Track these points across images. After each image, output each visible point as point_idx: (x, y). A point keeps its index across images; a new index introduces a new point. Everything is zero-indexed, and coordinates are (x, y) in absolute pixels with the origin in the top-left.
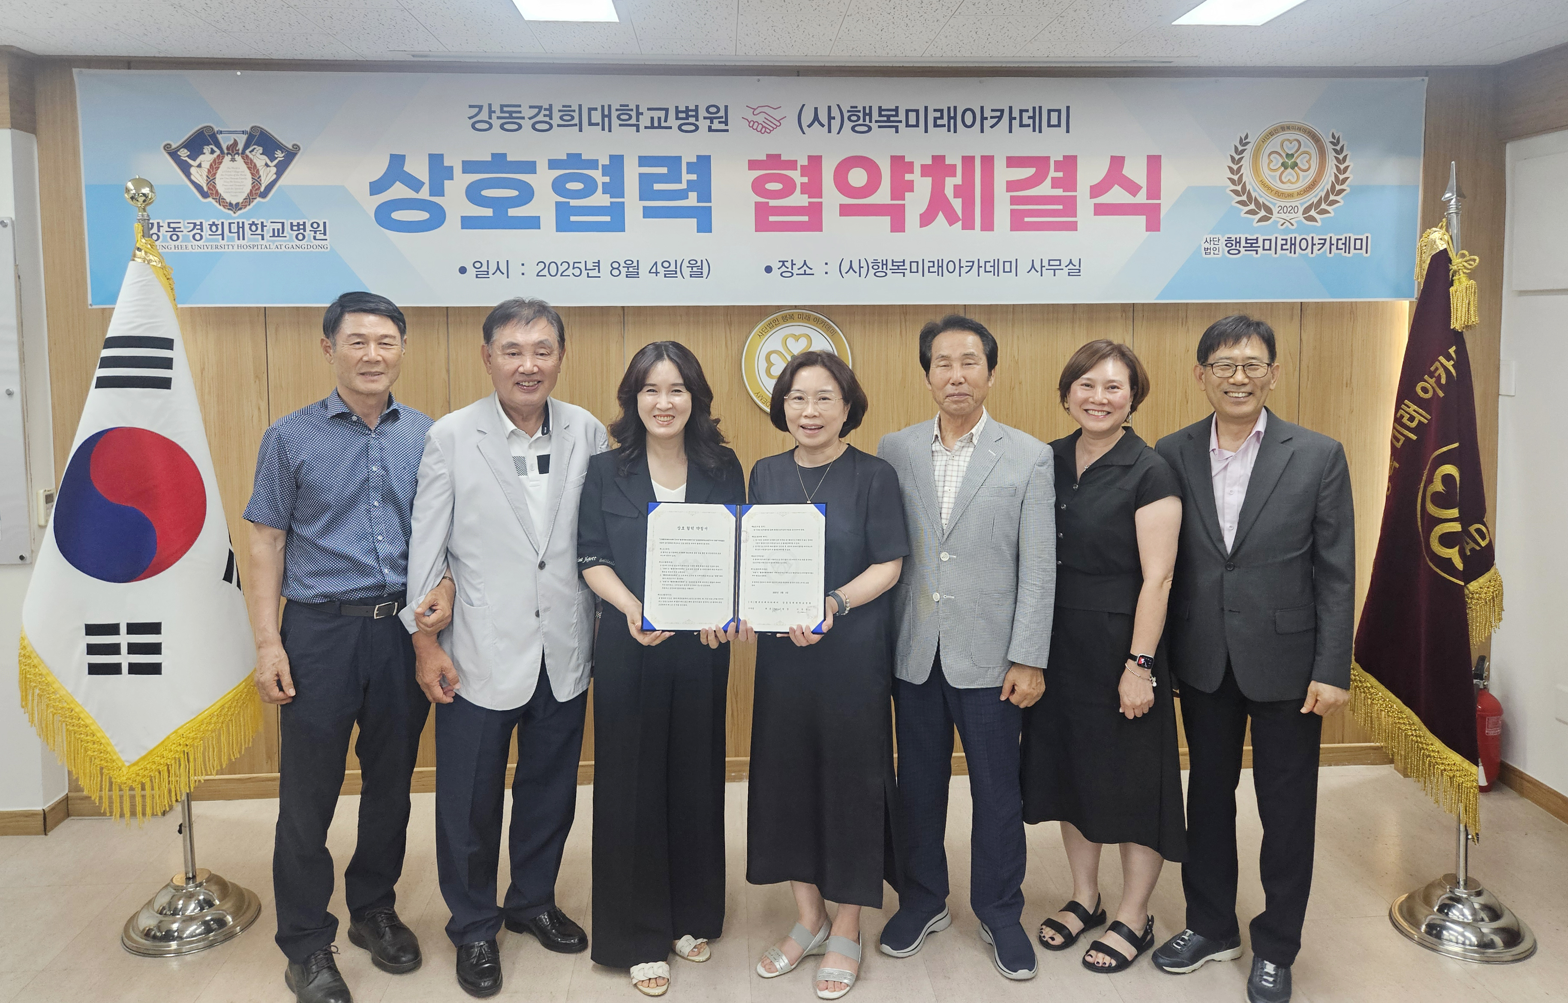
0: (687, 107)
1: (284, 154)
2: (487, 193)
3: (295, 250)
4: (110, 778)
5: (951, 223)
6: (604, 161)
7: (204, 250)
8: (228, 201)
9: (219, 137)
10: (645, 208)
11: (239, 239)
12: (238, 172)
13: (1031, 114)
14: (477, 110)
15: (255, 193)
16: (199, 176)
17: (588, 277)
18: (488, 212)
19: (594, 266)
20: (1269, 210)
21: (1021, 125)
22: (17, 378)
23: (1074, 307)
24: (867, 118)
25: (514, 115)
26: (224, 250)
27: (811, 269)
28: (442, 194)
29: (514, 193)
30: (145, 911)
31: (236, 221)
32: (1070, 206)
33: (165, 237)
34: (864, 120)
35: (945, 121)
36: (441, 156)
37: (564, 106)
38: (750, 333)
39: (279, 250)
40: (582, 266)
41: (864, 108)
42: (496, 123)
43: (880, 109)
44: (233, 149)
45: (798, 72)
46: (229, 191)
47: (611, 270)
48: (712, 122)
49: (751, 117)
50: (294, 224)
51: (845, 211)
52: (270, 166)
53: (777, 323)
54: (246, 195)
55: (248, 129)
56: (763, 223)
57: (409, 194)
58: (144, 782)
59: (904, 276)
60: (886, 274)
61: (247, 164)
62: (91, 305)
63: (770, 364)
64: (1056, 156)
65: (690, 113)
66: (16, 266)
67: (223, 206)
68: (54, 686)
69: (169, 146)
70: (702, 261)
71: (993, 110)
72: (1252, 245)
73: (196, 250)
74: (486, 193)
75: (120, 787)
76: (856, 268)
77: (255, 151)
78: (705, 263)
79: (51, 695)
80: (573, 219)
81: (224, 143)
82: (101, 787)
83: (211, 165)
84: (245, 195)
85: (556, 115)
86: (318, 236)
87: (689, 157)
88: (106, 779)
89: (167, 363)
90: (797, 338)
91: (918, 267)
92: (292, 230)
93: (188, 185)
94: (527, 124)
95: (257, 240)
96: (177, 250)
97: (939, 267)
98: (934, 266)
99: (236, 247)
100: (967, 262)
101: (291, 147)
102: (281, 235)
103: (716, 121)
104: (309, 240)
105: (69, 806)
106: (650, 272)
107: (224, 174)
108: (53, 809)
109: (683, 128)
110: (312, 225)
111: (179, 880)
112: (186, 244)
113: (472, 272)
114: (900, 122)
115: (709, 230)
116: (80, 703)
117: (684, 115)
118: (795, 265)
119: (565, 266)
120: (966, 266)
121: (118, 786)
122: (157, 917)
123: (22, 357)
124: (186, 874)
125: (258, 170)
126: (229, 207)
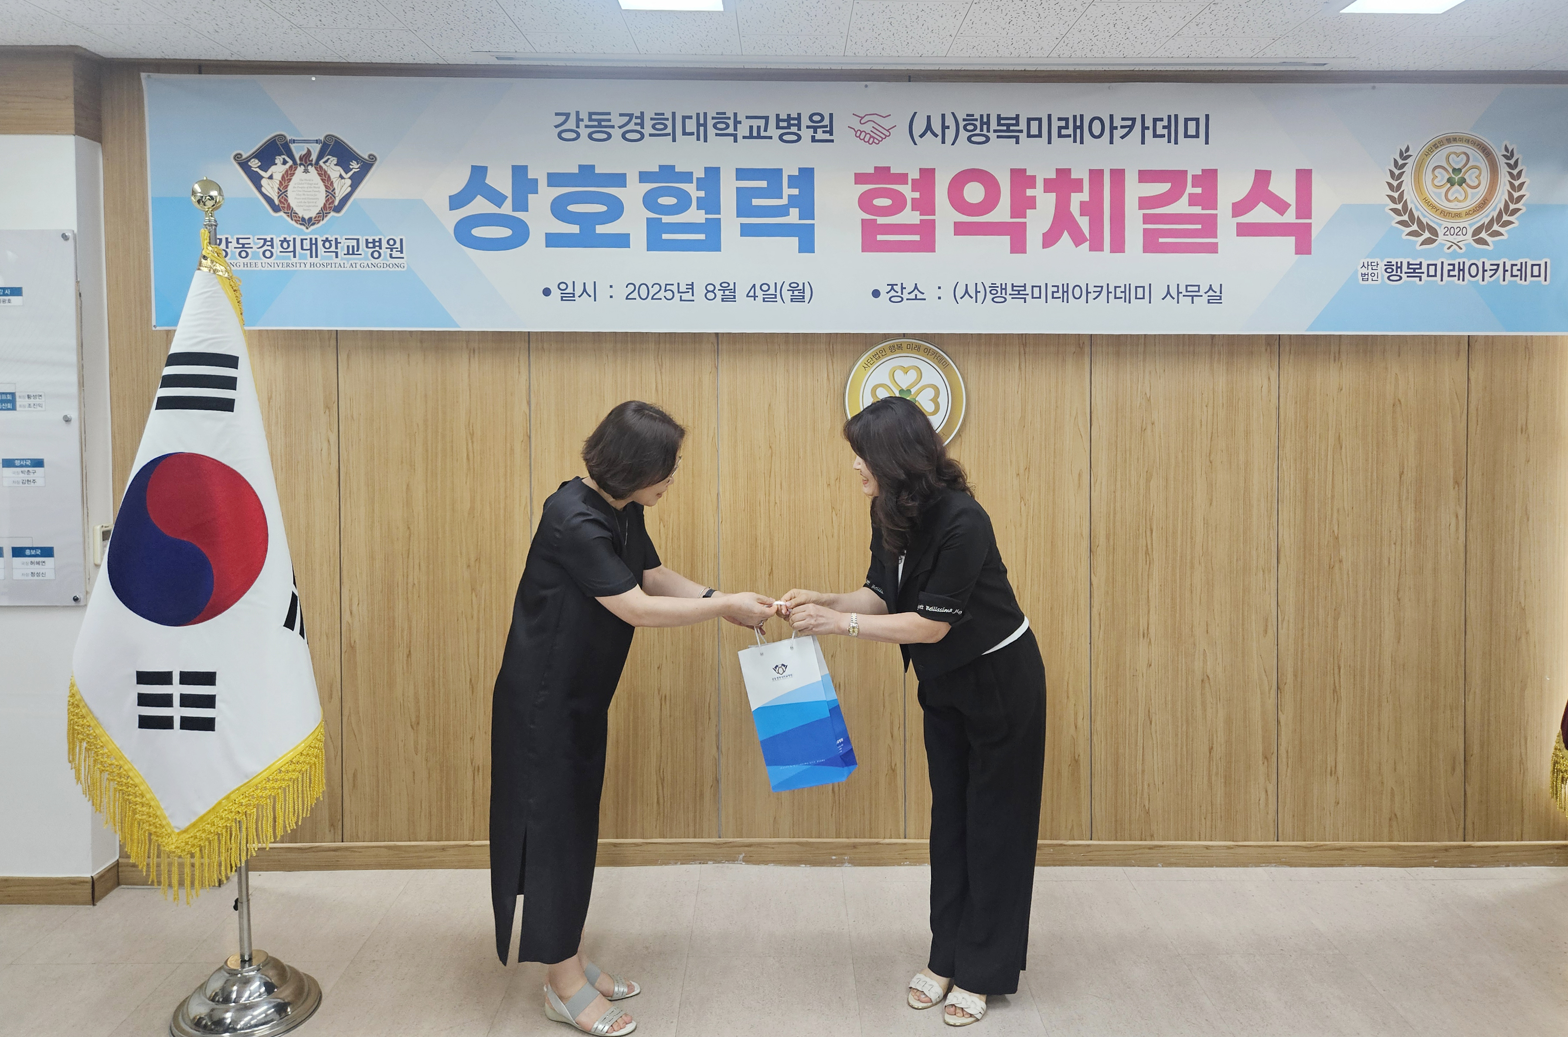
0: (789, 115)
1: (359, 165)
4: (159, 846)
5: (1077, 244)
6: (699, 173)
7: (274, 269)
8: (301, 216)
10: (743, 226)
11: (311, 257)
12: (311, 184)
13: (1165, 123)
14: (564, 118)
15: (329, 207)
16: (270, 188)
17: (681, 300)
18: (575, 229)
19: (687, 289)
20: (1434, 232)
21: (1155, 135)
22: (75, 404)
23: (1213, 339)
24: (985, 127)
25: (603, 123)
26: (296, 269)
27: (923, 293)
28: (525, 209)
29: (601, 208)
30: (196, 995)
31: (308, 237)
32: (1210, 226)
34: (982, 130)
35: (1070, 131)
36: (525, 168)
37: (656, 114)
38: (854, 365)
39: (354, 269)
40: (675, 289)
41: (982, 116)
42: (584, 132)
43: (999, 118)
44: (306, 159)
45: (910, 77)
46: (302, 204)
47: (706, 293)
48: (815, 132)
49: (858, 126)
50: (369, 241)
51: (961, 229)
52: (344, 178)
53: (884, 353)
54: (320, 209)
55: (322, 138)
56: (870, 244)
57: (490, 208)
58: (193, 852)
59: (1025, 302)
60: (1006, 300)
61: (320, 176)
62: (154, 326)
64: (1194, 170)
65: (792, 122)
66: (77, 282)
67: (295, 221)
68: (103, 739)
69: (239, 156)
70: (804, 283)
71: (1123, 119)
72: (1414, 271)
73: (266, 268)
74: (572, 208)
76: (973, 293)
77: (329, 161)
78: (807, 286)
79: (99, 750)
80: (665, 236)
81: (297, 153)
83: (283, 177)
84: (318, 209)
85: (648, 124)
86: (395, 254)
87: (790, 170)
88: (154, 846)
90: (906, 371)
91: (1040, 292)
92: (367, 247)
93: (258, 199)
94: (616, 133)
95: (330, 258)
96: (246, 268)
97: (1064, 292)
98: (1058, 292)
99: (308, 265)
100: (1095, 286)
101: (367, 157)
102: (356, 253)
103: (820, 131)
104: (385, 259)
105: (119, 873)
106: (747, 296)
107: (296, 186)
108: (102, 876)
109: (785, 138)
110: (388, 242)
111: (234, 963)
112: (256, 261)
113: (556, 293)
114: (1021, 131)
115: (811, 250)
116: (129, 760)
117: (785, 124)
118: (905, 288)
119: (657, 288)
120: (1094, 292)
121: (166, 855)
122: (209, 1004)
123: (81, 381)
124: (242, 956)
125: (332, 182)
126: (301, 222)
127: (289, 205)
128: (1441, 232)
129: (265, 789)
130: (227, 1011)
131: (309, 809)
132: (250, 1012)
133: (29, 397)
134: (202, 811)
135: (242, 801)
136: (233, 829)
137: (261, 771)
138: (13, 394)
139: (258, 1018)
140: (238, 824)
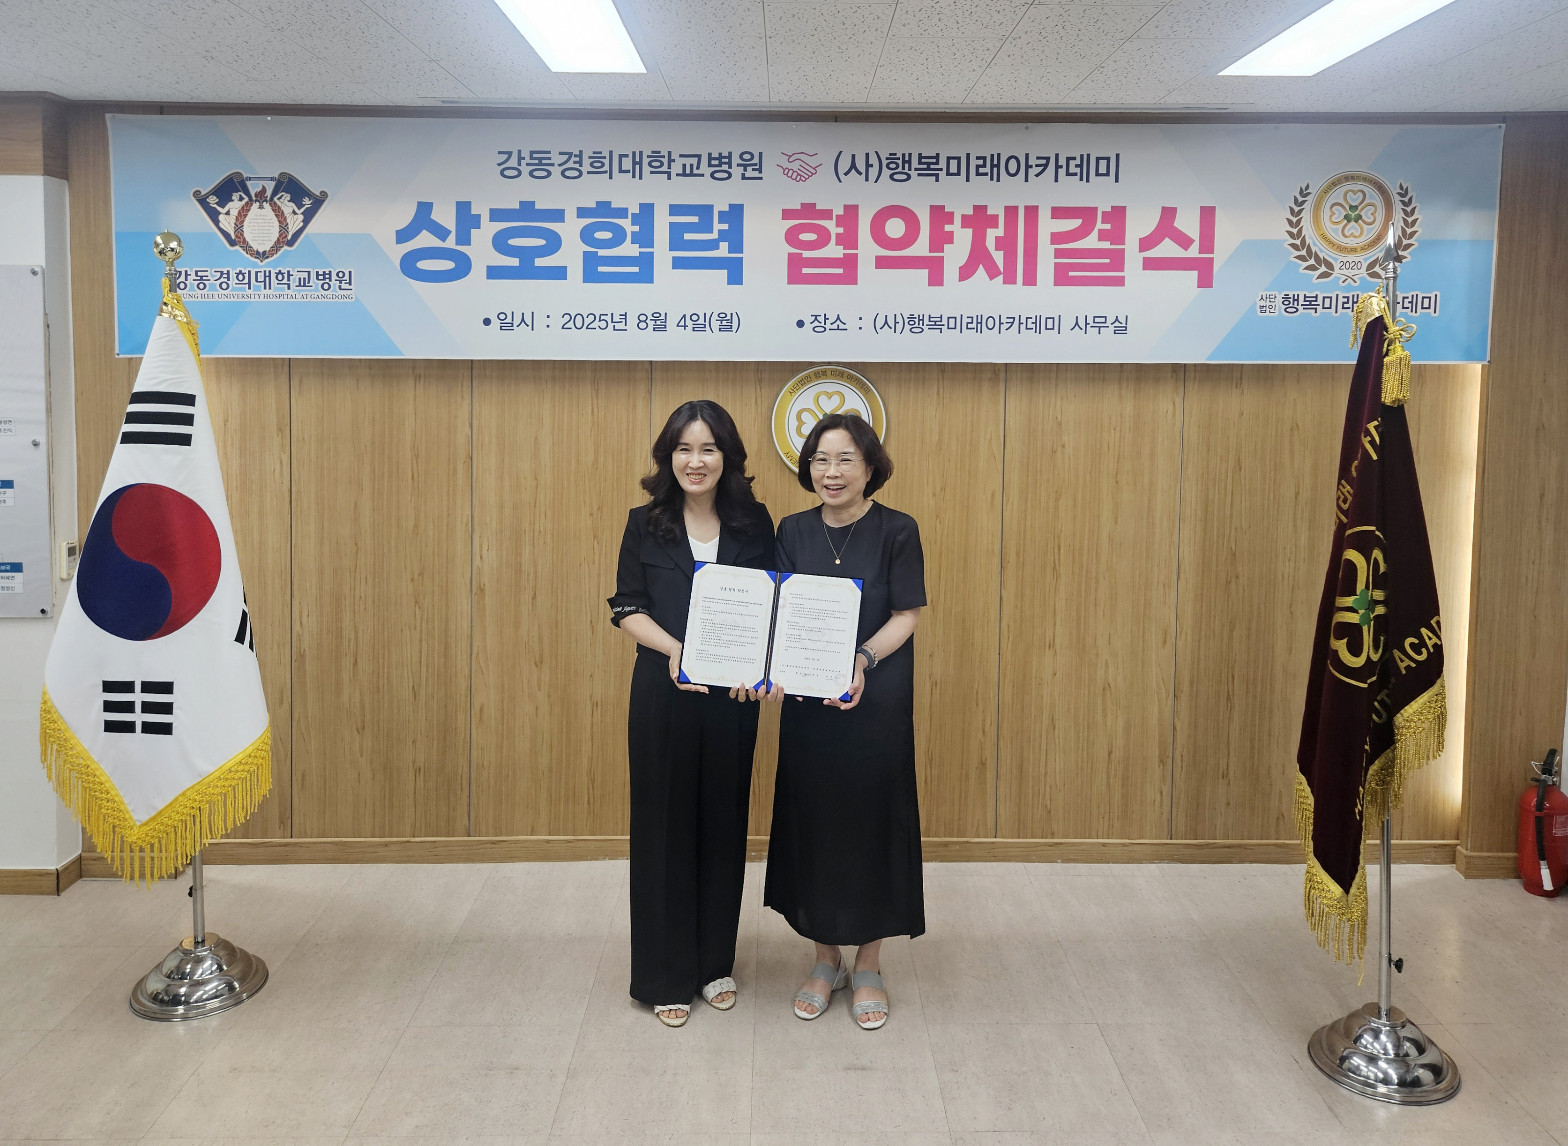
0: (720, 154)
1: (311, 201)
2: (514, 242)
3: (320, 300)
4: (122, 837)
5: (992, 277)
6: (634, 209)
7: (230, 300)
8: (255, 249)
9: (248, 183)
10: (675, 259)
11: (265, 288)
12: (266, 220)
13: (1078, 162)
14: (506, 156)
15: (282, 242)
16: (228, 223)
17: (615, 330)
18: (515, 262)
19: (620, 318)
20: (1330, 266)
21: (1068, 174)
22: (43, 429)
23: (1121, 368)
24: (907, 165)
25: (544, 162)
26: (251, 300)
27: (845, 324)
28: (468, 243)
29: (541, 242)
30: (153, 974)
31: (262, 270)
32: (1117, 260)
33: (192, 285)
34: (903, 169)
35: (987, 170)
36: (469, 204)
37: (594, 153)
38: (780, 390)
39: (305, 300)
40: (609, 319)
41: (904, 155)
42: (525, 170)
43: (920, 157)
44: (261, 196)
45: (836, 117)
46: (257, 238)
47: (639, 323)
48: (745, 170)
49: (786, 165)
50: (320, 273)
51: (882, 263)
52: (297, 214)
53: (808, 380)
54: (273, 243)
55: (277, 176)
56: (795, 275)
57: (435, 242)
58: (153, 842)
59: (941, 332)
60: (922, 330)
61: (274, 212)
62: (118, 354)
63: (801, 423)
64: (1104, 206)
65: (723, 160)
66: (46, 314)
67: (250, 254)
68: (72, 742)
69: (198, 193)
70: (732, 314)
71: (1038, 158)
72: (1310, 303)
73: (222, 300)
75: (131, 846)
76: (892, 324)
77: (283, 198)
78: (735, 316)
79: (68, 751)
80: (600, 269)
81: (253, 190)
82: (113, 847)
83: (239, 212)
84: (272, 244)
85: (586, 162)
86: (344, 286)
87: (719, 206)
88: (118, 837)
89: (188, 419)
90: (830, 396)
91: (955, 323)
92: (318, 279)
93: (216, 233)
94: (556, 171)
95: (283, 289)
96: (203, 299)
97: (978, 323)
98: (972, 323)
99: (262, 297)
100: (1007, 318)
101: (319, 195)
102: (307, 285)
103: (749, 169)
104: (334, 290)
105: (82, 866)
106: (677, 325)
107: (252, 221)
108: (66, 868)
109: (716, 175)
110: (337, 275)
111: (188, 944)
112: (213, 293)
113: (496, 324)
114: (941, 170)
115: (740, 282)
116: (96, 760)
117: (716, 162)
118: (828, 318)
119: (591, 318)
120: (1007, 323)
121: (129, 846)
122: (165, 981)
123: (49, 407)
124: (195, 938)
125: (286, 217)
126: (256, 256)
127: (244, 239)
128: (1337, 266)
129: (217, 787)
130: (181, 987)
131: (257, 804)
132: (202, 988)
134: (161, 807)
135: (196, 797)
136: (188, 823)
137: (214, 771)
139: (210, 993)
140: (192, 818)
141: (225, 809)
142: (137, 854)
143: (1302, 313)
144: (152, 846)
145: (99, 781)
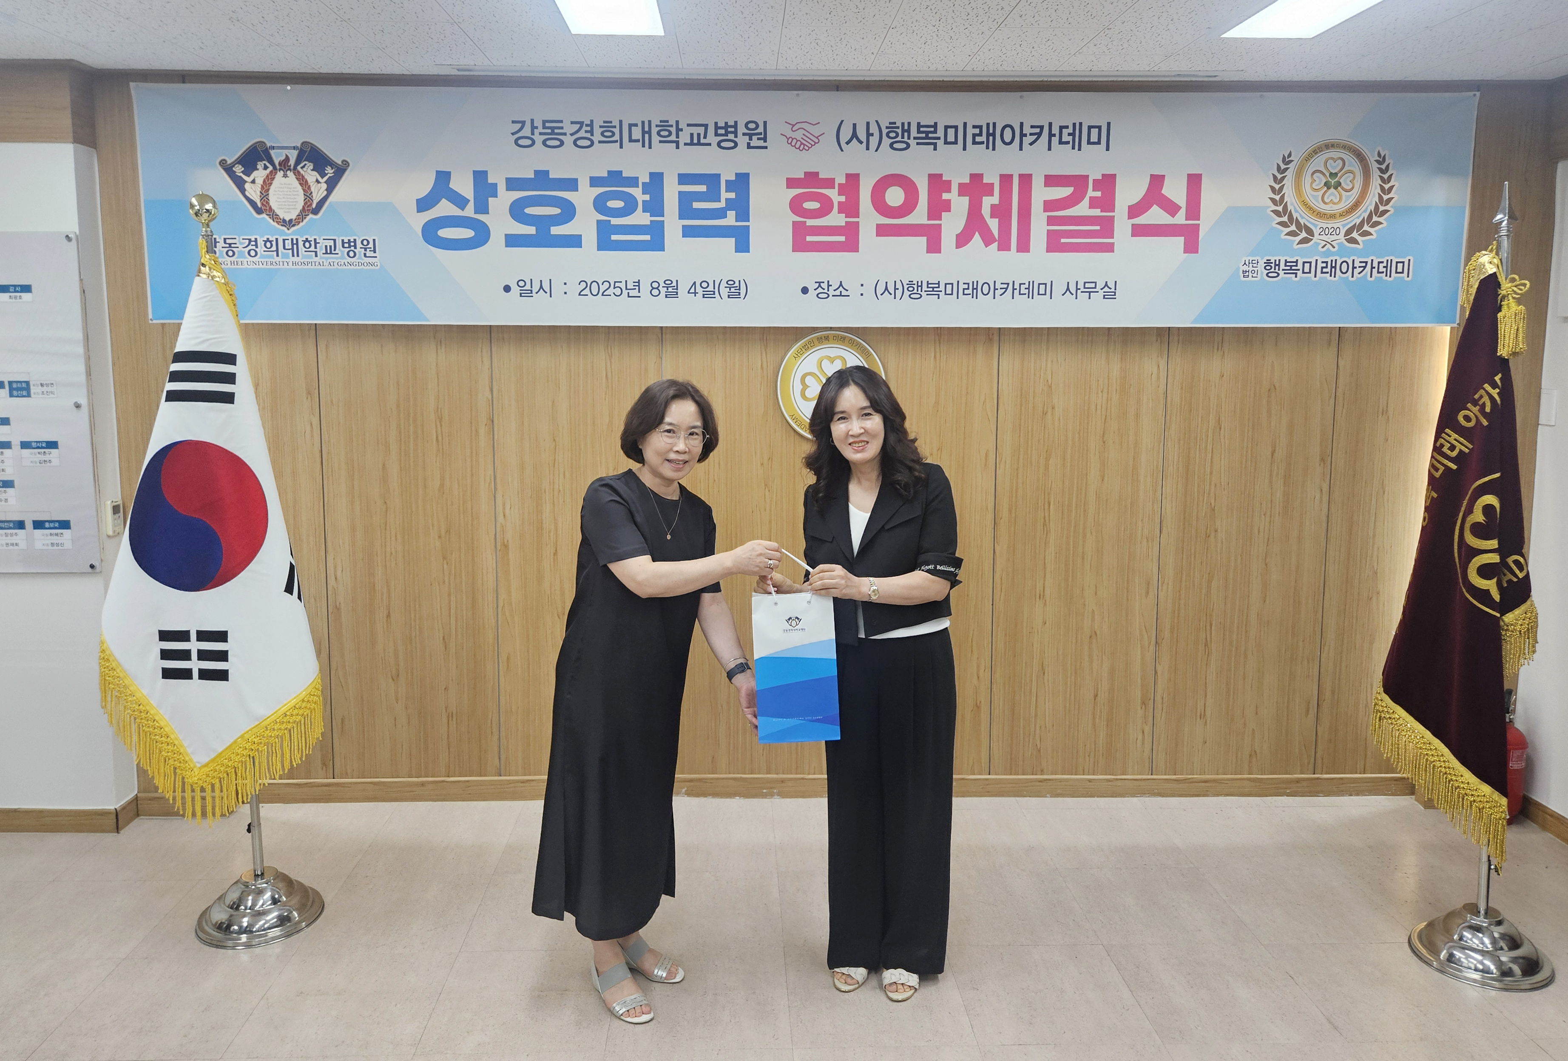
0: (726, 123)
1: (334, 170)
3: (346, 267)
4: (183, 778)
5: (987, 244)
6: (645, 178)
7: (259, 267)
8: (282, 218)
9: (272, 152)
10: (684, 227)
11: (293, 256)
12: (290, 188)
13: (1070, 130)
14: (520, 125)
15: (308, 210)
16: (253, 191)
17: (629, 296)
18: (531, 230)
19: (634, 286)
20: (1310, 232)
21: (1061, 142)
22: (84, 391)
23: (1109, 331)
24: (906, 134)
25: (556, 131)
26: (279, 267)
27: (847, 290)
28: (486, 212)
29: (556, 211)
30: (216, 905)
31: (290, 238)
32: (1107, 227)
33: (221, 252)
34: (903, 137)
35: (983, 138)
36: (485, 173)
37: (605, 122)
38: (785, 355)
39: (332, 267)
40: (623, 286)
41: (903, 124)
42: (539, 139)
43: (919, 126)
44: (284, 165)
45: (838, 87)
46: (283, 207)
47: (651, 290)
48: (751, 139)
49: (789, 134)
50: (345, 241)
51: (882, 231)
52: (321, 183)
53: (812, 345)
54: (299, 211)
56: (800, 245)
57: (456, 212)
58: (214, 783)
59: (939, 298)
60: (921, 296)
61: (298, 181)
62: (151, 319)
63: (805, 386)
64: (1095, 175)
65: (729, 129)
66: (81, 280)
67: (277, 222)
68: (131, 689)
69: (224, 162)
70: (740, 281)
71: (1032, 127)
72: (1291, 268)
73: (251, 267)
74: (529, 211)
75: (192, 786)
76: (892, 290)
77: (306, 167)
78: (742, 283)
79: (128, 698)
80: (614, 237)
81: (277, 159)
82: (174, 787)
83: (264, 181)
84: (297, 212)
85: (597, 131)
86: (369, 253)
87: (728, 175)
88: (179, 778)
89: (230, 378)
90: (832, 360)
91: (952, 289)
92: (343, 247)
93: (242, 202)
94: (568, 140)
95: (311, 257)
96: (233, 266)
97: (973, 289)
98: (968, 289)
99: (290, 264)
100: (1002, 284)
101: (340, 163)
102: (333, 252)
103: (755, 138)
104: (360, 258)
105: (139, 806)
107: (277, 190)
108: (124, 808)
109: (723, 144)
110: (362, 243)
111: (248, 878)
112: (242, 260)
113: (516, 290)
114: (939, 138)
115: (747, 250)
116: (155, 706)
117: (723, 131)
118: (831, 286)
119: (606, 285)
120: (1001, 288)
121: (190, 786)
122: (228, 911)
123: (88, 370)
124: (255, 871)
125: (310, 186)
126: (282, 224)
127: (270, 208)
128: (1316, 232)
129: (273, 730)
130: (244, 917)
131: (311, 747)
132: (263, 917)
133: (42, 385)
134: (219, 749)
135: (254, 740)
136: (247, 764)
137: (270, 715)
138: (28, 383)
139: (271, 922)
140: (252, 760)
141: (282, 751)
142: (198, 794)
143: (1282, 278)
144: (213, 786)
145: (159, 725)
